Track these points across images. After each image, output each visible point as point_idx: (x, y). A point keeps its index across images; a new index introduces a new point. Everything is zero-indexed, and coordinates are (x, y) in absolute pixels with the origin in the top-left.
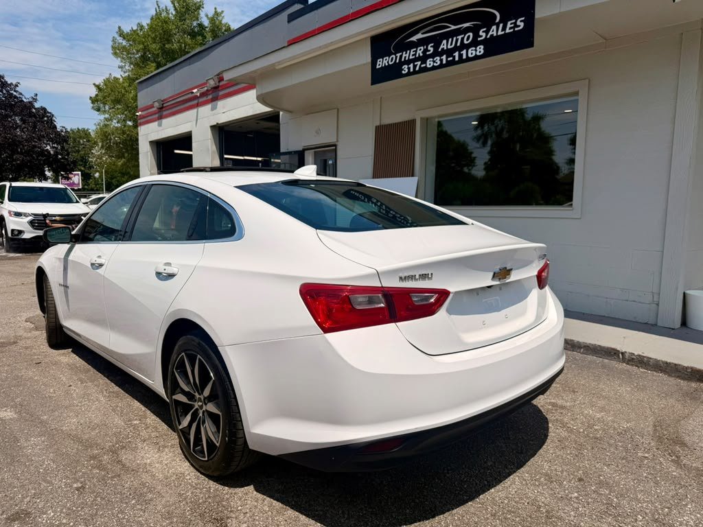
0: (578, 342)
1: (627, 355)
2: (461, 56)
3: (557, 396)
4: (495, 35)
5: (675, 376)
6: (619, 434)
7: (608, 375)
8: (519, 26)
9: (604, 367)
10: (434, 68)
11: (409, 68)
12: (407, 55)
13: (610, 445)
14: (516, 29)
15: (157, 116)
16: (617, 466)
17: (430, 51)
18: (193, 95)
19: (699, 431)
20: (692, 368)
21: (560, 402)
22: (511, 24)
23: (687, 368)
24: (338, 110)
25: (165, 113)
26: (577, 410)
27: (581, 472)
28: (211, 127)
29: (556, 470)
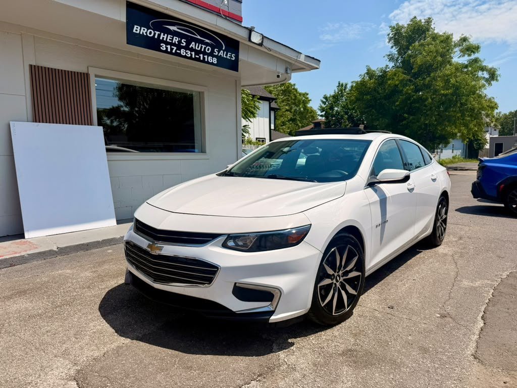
2: (204, 58)
11: (167, 48)
12: (165, 37)
17: (183, 43)
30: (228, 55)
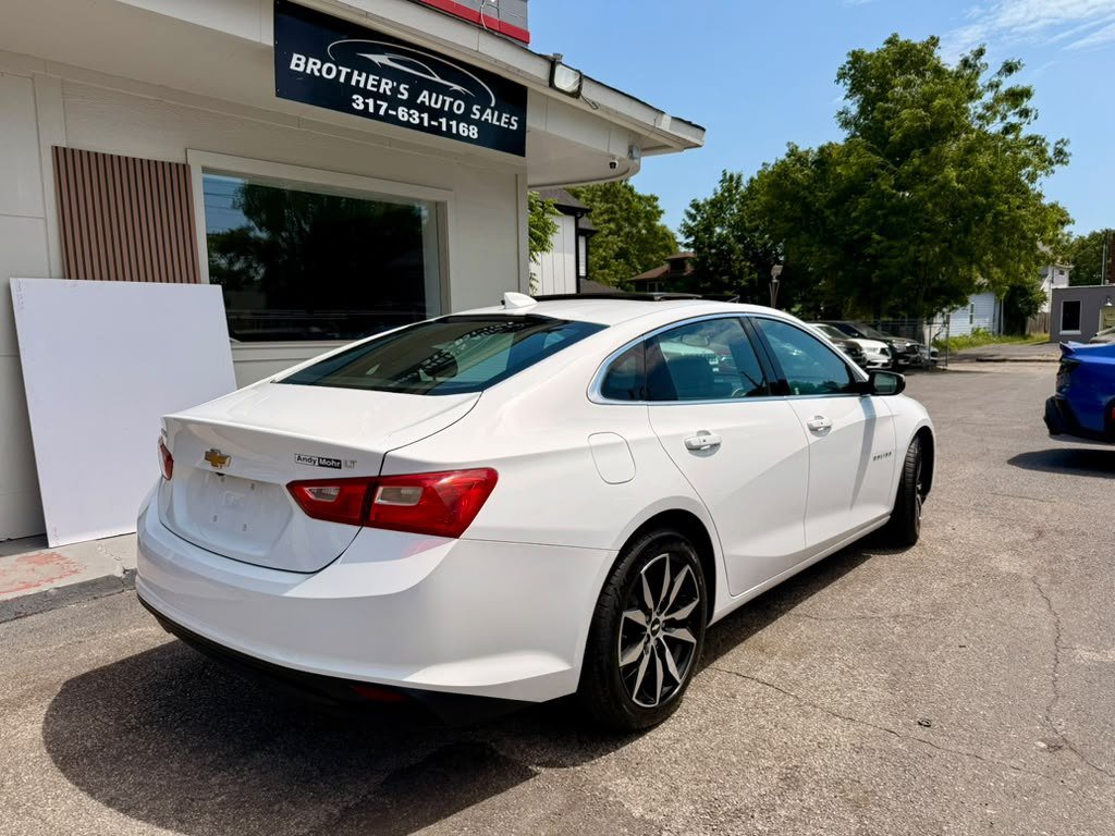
11: (366, 104)
12: (362, 80)
17: (402, 94)
30: (503, 119)
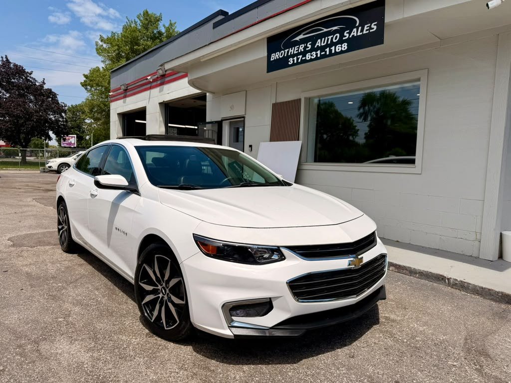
0: (414, 269)
1: (452, 280)
2: (330, 51)
3: (391, 312)
4: (355, 35)
5: (489, 299)
6: (435, 345)
7: (435, 296)
8: (373, 28)
9: (433, 289)
10: (311, 60)
11: (293, 60)
12: (293, 51)
13: (426, 354)
14: (371, 31)
15: (122, 95)
16: (429, 372)
17: (308, 47)
18: (147, 81)
19: (502, 345)
20: (502, 293)
21: (392, 316)
22: (367, 27)
23: (498, 293)
24: (246, 91)
25: (128, 93)
26: (405, 324)
27: (399, 376)
28: (159, 103)
29: (378, 373)
